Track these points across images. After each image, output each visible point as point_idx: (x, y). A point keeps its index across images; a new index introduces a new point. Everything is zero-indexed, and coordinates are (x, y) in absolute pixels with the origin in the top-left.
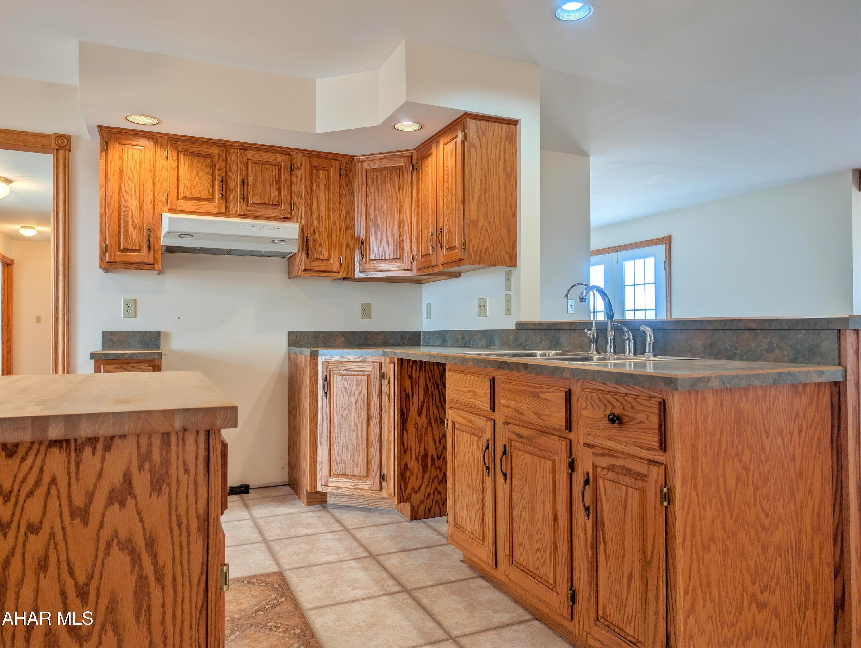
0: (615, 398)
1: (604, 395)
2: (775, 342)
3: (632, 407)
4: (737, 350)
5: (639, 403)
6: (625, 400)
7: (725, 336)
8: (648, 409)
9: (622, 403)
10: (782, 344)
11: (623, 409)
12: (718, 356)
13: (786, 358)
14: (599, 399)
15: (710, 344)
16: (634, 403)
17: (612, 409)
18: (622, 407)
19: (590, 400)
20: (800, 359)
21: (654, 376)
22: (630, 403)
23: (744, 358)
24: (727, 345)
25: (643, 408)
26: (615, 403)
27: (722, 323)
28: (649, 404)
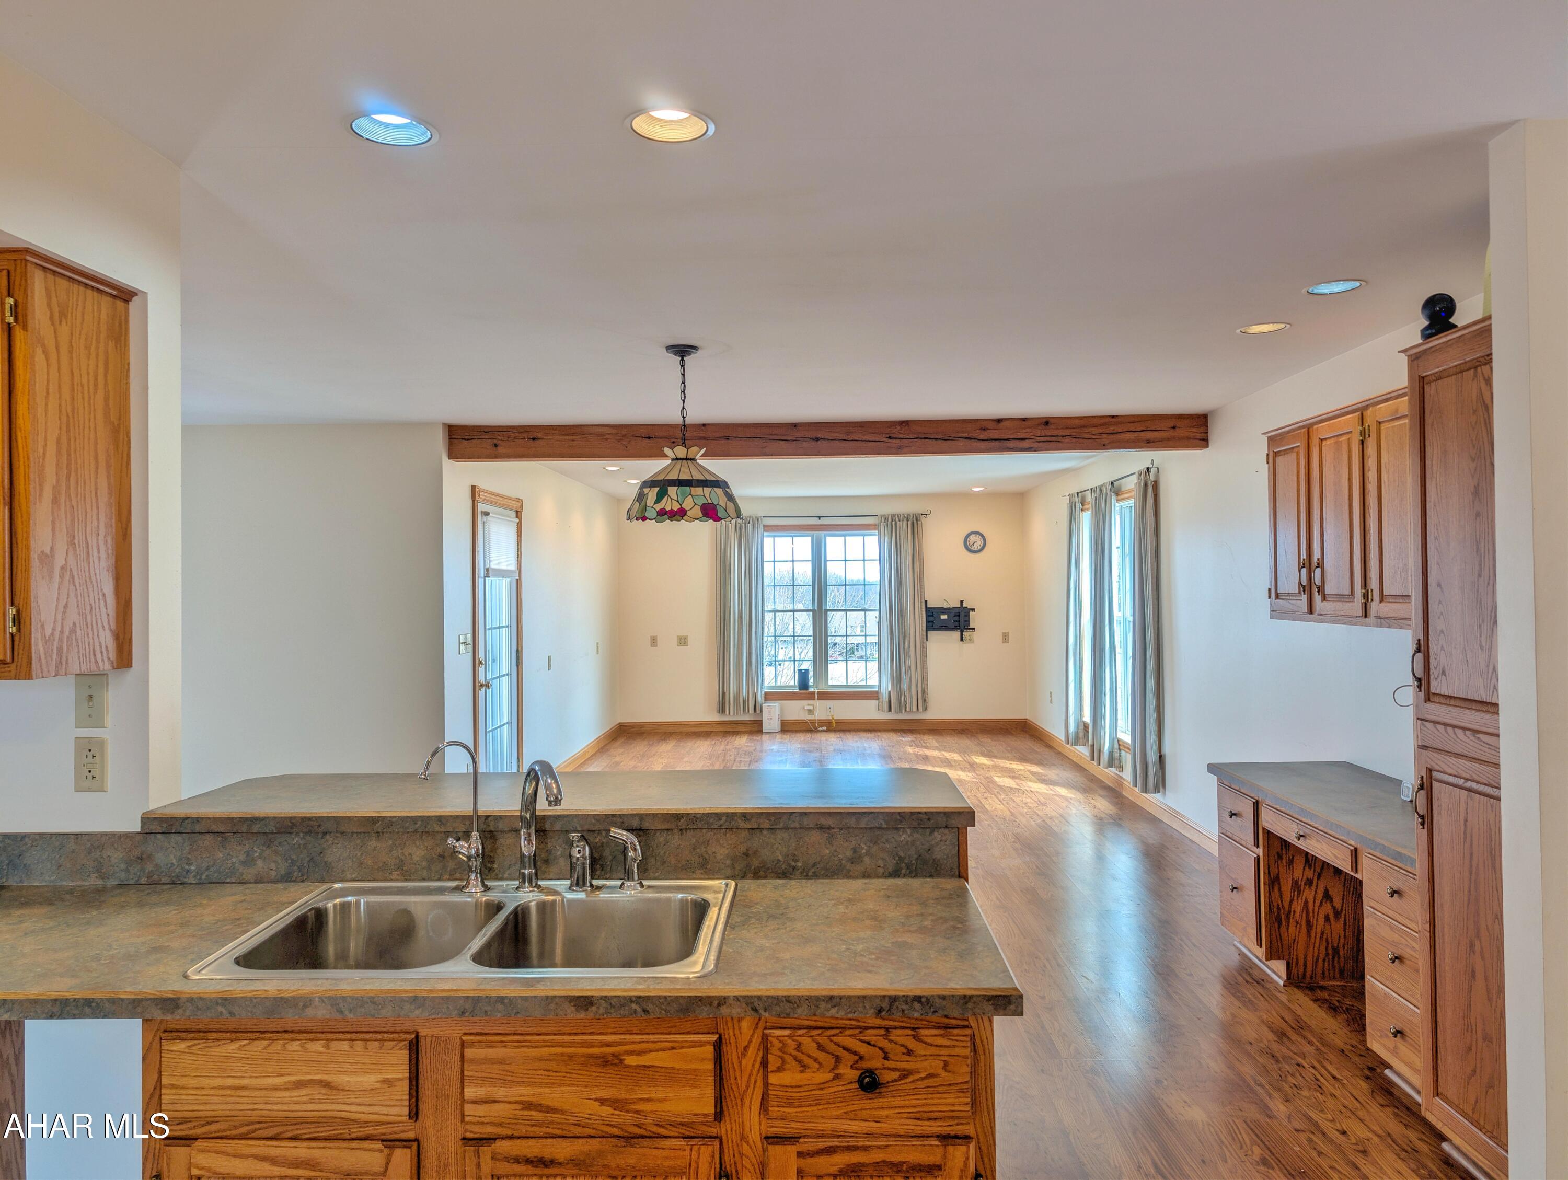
0: (863, 1042)
1: (834, 1039)
2: (863, 846)
3: (909, 1052)
4: (796, 861)
5: (925, 1043)
6: (891, 1041)
7: (775, 839)
8: (944, 1052)
9: (880, 1048)
10: (875, 849)
11: (886, 1058)
12: (762, 873)
13: (881, 871)
14: (820, 1047)
15: (744, 854)
16: (911, 1044)
17: (857, 1062)
18: (883, 1055)
19: (794, 1053)
20: (903, 871)
21: (971, 997)
22: (902, 1045)
23: (810, 874)
24: (778, 854)
25: (933, 1050)
26: (862, 1049)
27: (773, 819)
28: (948, 1043)
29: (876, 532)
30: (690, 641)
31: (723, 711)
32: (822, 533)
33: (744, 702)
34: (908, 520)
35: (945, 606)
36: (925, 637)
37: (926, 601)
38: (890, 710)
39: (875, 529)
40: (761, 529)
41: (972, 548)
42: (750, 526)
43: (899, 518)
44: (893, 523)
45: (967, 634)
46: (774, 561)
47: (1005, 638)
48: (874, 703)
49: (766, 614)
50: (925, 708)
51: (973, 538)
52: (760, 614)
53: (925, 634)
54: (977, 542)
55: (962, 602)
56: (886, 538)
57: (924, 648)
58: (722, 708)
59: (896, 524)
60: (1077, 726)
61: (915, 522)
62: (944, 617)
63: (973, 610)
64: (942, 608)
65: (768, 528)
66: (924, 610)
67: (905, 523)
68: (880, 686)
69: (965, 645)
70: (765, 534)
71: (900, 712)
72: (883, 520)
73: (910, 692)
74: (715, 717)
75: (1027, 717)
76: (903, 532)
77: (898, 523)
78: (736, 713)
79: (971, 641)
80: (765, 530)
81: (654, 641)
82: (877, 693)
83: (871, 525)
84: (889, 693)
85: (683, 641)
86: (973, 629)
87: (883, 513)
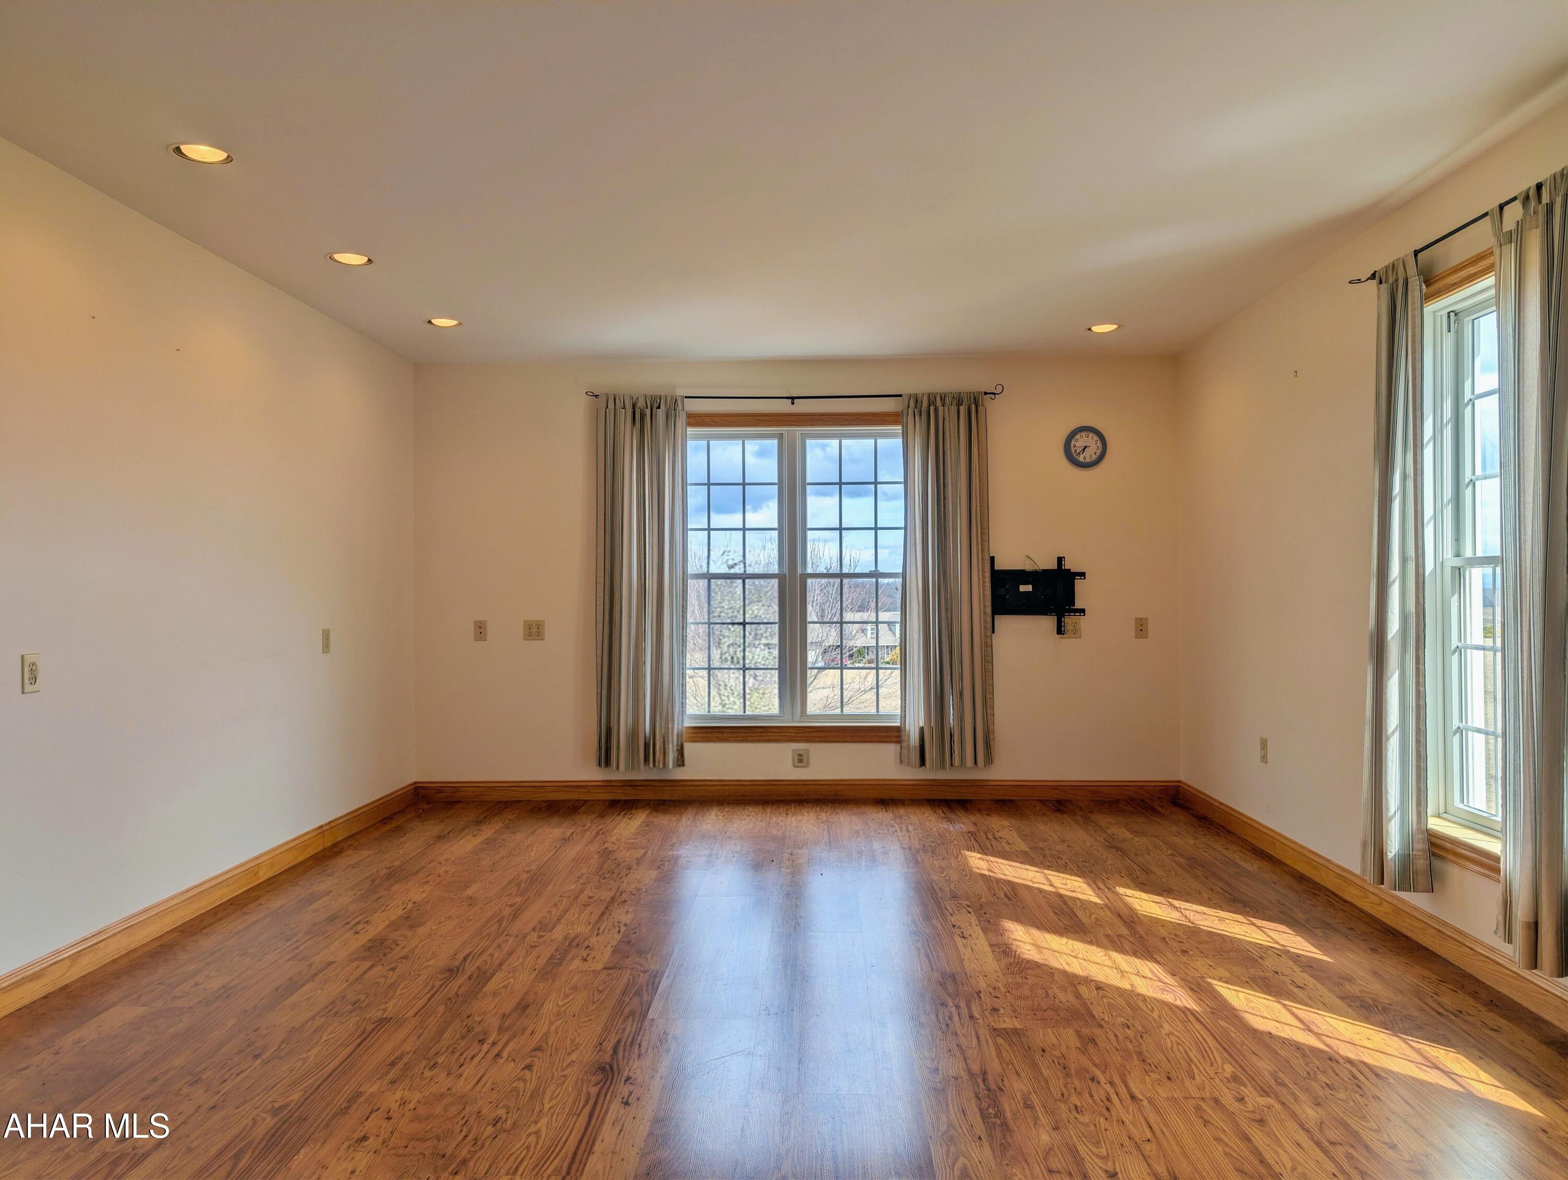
29: (898, 429)
30: (547, 631)
31: (608, 763)
32: (798, 430)
33: (646, 746)
34: (959, 404)
35: (1028, 567)
36: (990, 625)
37: (992, 559)
38: (923, 762)
39: (896, 423)
40: (681, 420)
41: (1081, 459)
42: (661, 414)
43: (943, 399)
44: (932, 408)
45: (1069, 620)
46: (709, 484)
47: (1141, 628)
48: (891, 749)
49: (690, 582)
50: (989, 759)
51: (1080, 441)
52: (680, 581)
53: (989, 619)
54: (1088, 445)
55: (1060, 560)
56: (918, 440)
57: (988, 647)
58: (605, 757)
59: (936, 410)
60: (1407, 842)
61: (973, 407)
62: (1026, 588)
63: (1082, 575)
64: (1022, 572)
65: (697, 420)
66: (988, 574)
67: (953, 409)
68: (903, 717)
69: (1066, 643)
70: (691, 431)
71: (942, 766)
72: (912, 404)
73: (962, 730)
74: (592, 773)
75: (1182, 778)
76: (950, 427)
77: (941, 408)
78: (633, 766)
79: (1076, 633)
80: (690, 424)
81: (480, 631)
82: (898, 730)
83: (888, 414)
84: (922, 730)
85: (534, 630)
86: (1082, 611)
87: (913, 391)
